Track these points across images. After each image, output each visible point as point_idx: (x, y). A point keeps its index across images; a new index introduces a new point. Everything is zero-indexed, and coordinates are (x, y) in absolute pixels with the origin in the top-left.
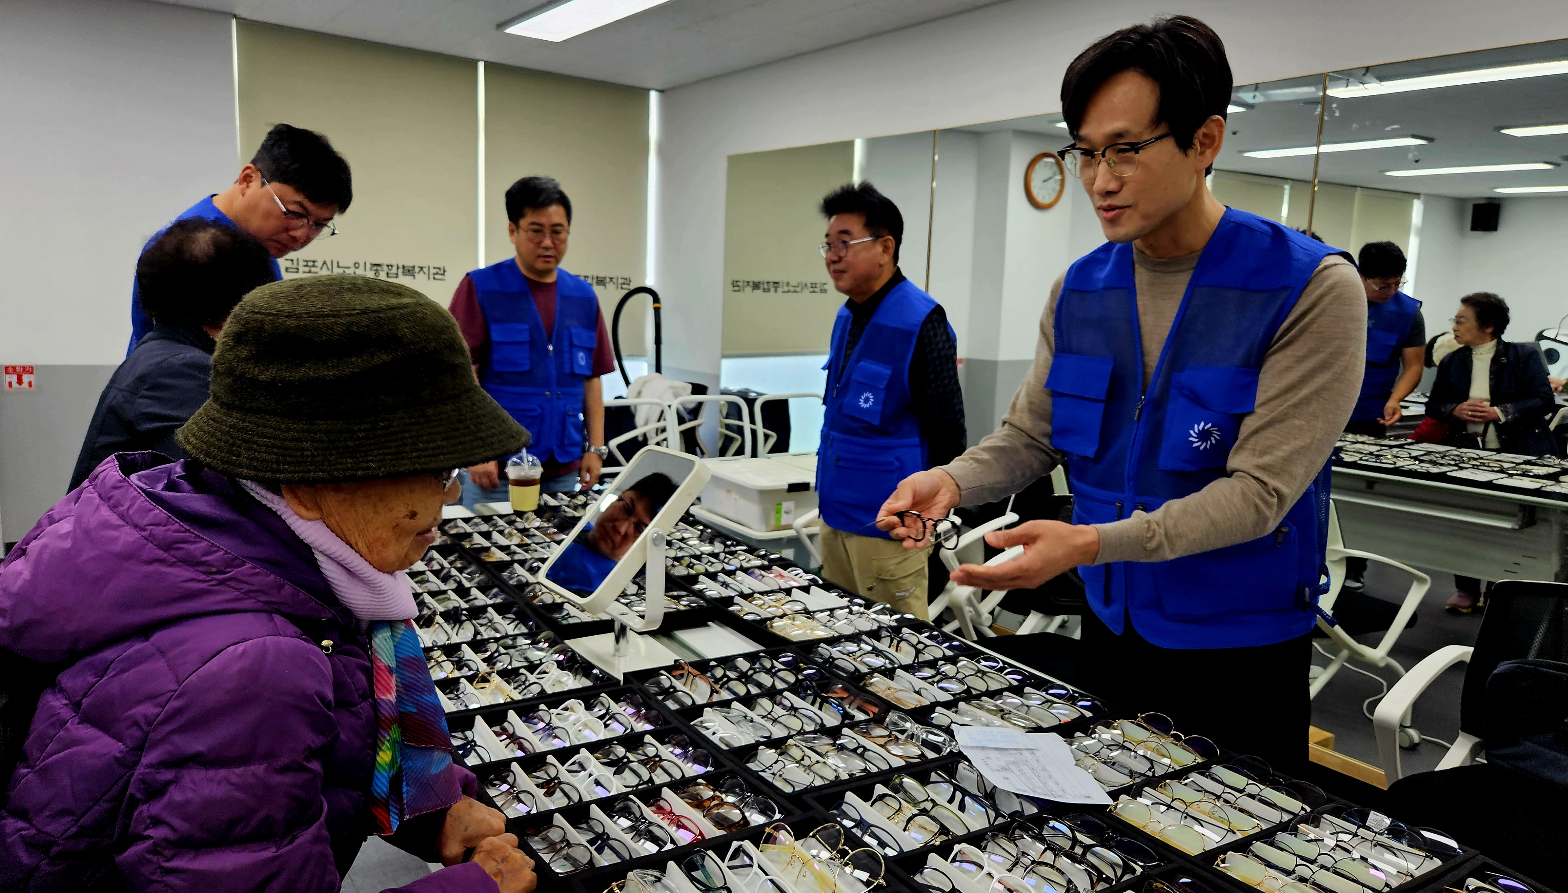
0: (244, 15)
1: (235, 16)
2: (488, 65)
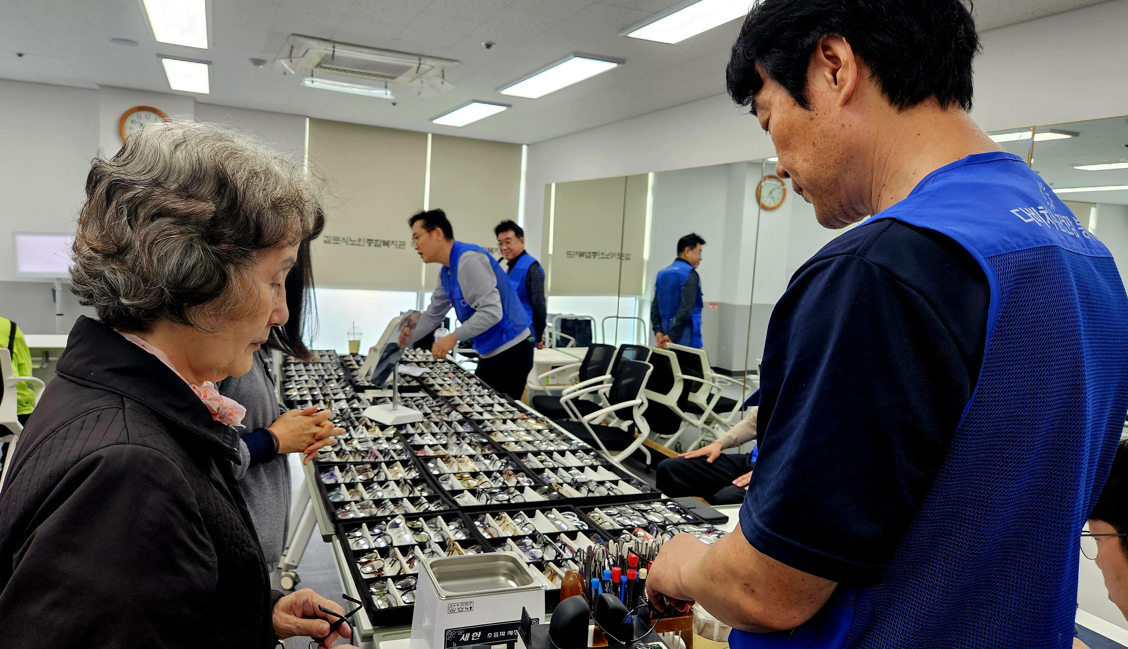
1: (307, 117)
2: (434, 135)
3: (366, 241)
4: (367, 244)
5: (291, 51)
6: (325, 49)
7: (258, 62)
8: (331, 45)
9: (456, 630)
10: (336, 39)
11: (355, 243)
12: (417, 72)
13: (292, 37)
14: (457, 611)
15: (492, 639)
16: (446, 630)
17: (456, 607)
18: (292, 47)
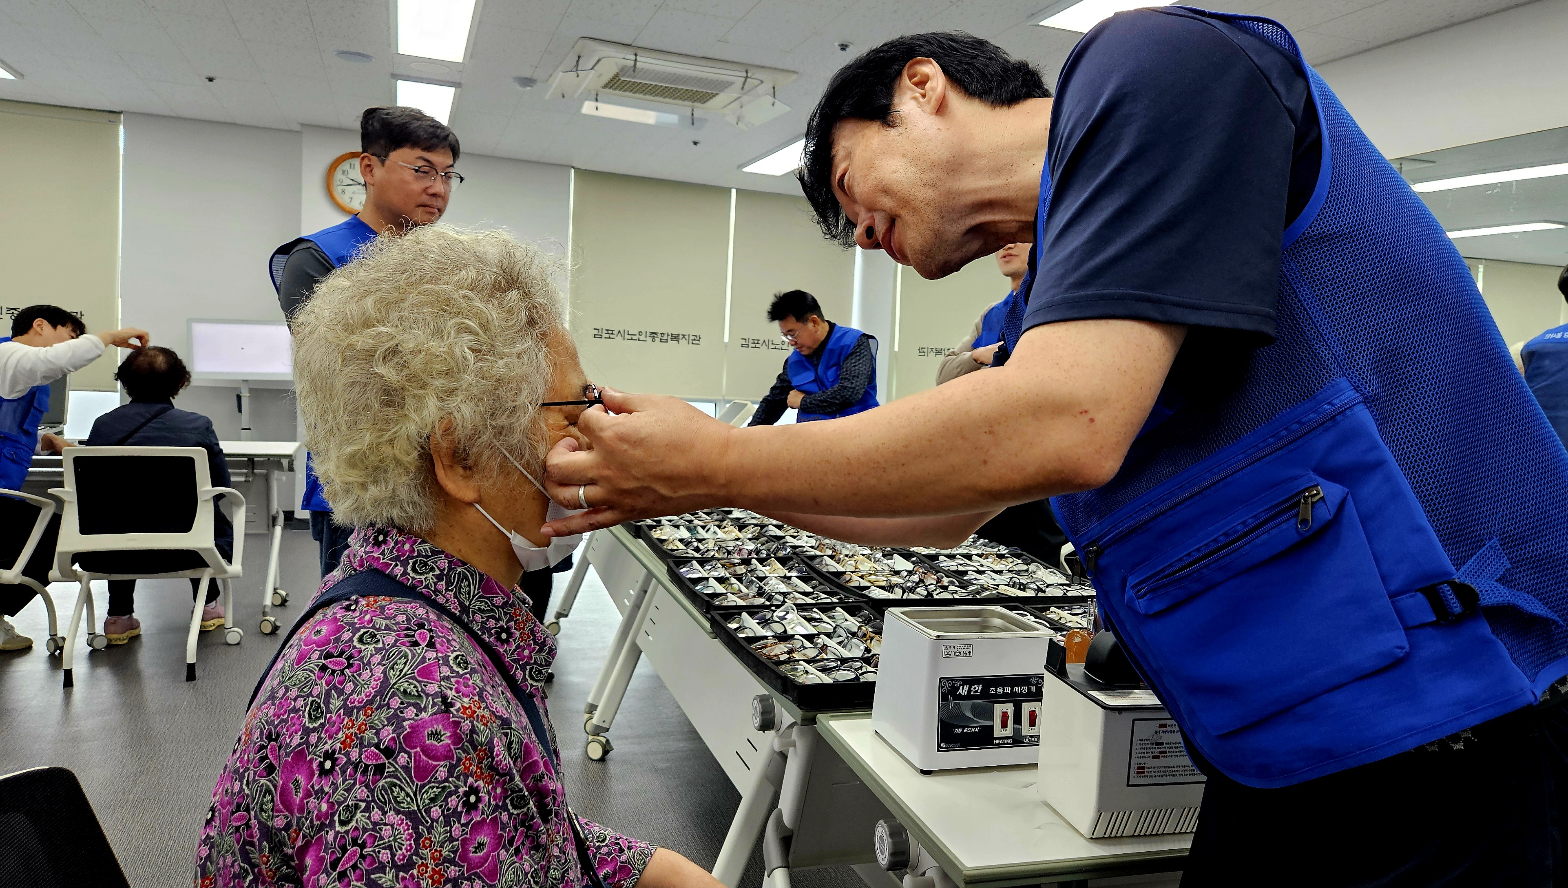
0: (579, 167)
1: (573, 168)
2: (738, 191)
3: (648, 334)
4: (649, 339)
5: (578, 61)
6: (624, 58)
7: (527, 82)
8: (633, 51)
9: (953, 679)
10: (640, 44)
11: (634, 337)
12: (743, 88)
13: (580, 41)
14: (953, 655)
15: (996, 696)
16: (940, 679)
17: (952, 649)
18: (579, 57)
